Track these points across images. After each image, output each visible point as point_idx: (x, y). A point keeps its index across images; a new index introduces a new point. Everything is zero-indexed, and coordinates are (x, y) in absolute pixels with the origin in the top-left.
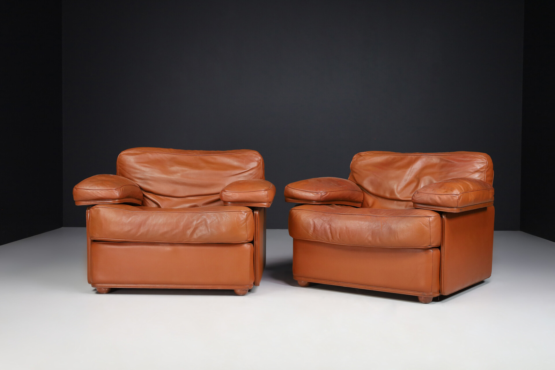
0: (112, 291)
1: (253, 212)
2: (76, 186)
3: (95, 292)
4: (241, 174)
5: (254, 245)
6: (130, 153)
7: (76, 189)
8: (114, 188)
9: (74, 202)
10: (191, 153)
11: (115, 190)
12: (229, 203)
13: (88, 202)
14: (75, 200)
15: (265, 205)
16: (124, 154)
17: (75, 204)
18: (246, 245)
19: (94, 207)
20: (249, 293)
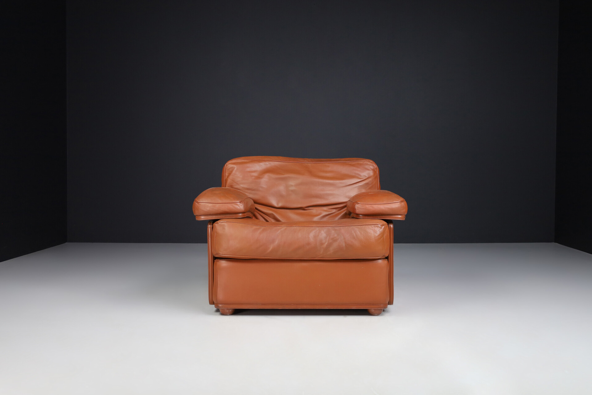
0: (237, 312)
1: (388, 224)
2: (196, 199)
3: (218, 313)
4: (358, 184)
5: (388, 260)
6: (238, 163)
7: (198, 203)
8: (238, 200)
9: (194, 217)
10: (301, 160)
11: (240, 202)
12: (361, 216)
13: (209, 217)
14: (195, 215)
15: (399, 217)
16: (229, 164)
17: (196, 219)
18: (380, 261)
19: (218, 222)
20: (383, 312)
